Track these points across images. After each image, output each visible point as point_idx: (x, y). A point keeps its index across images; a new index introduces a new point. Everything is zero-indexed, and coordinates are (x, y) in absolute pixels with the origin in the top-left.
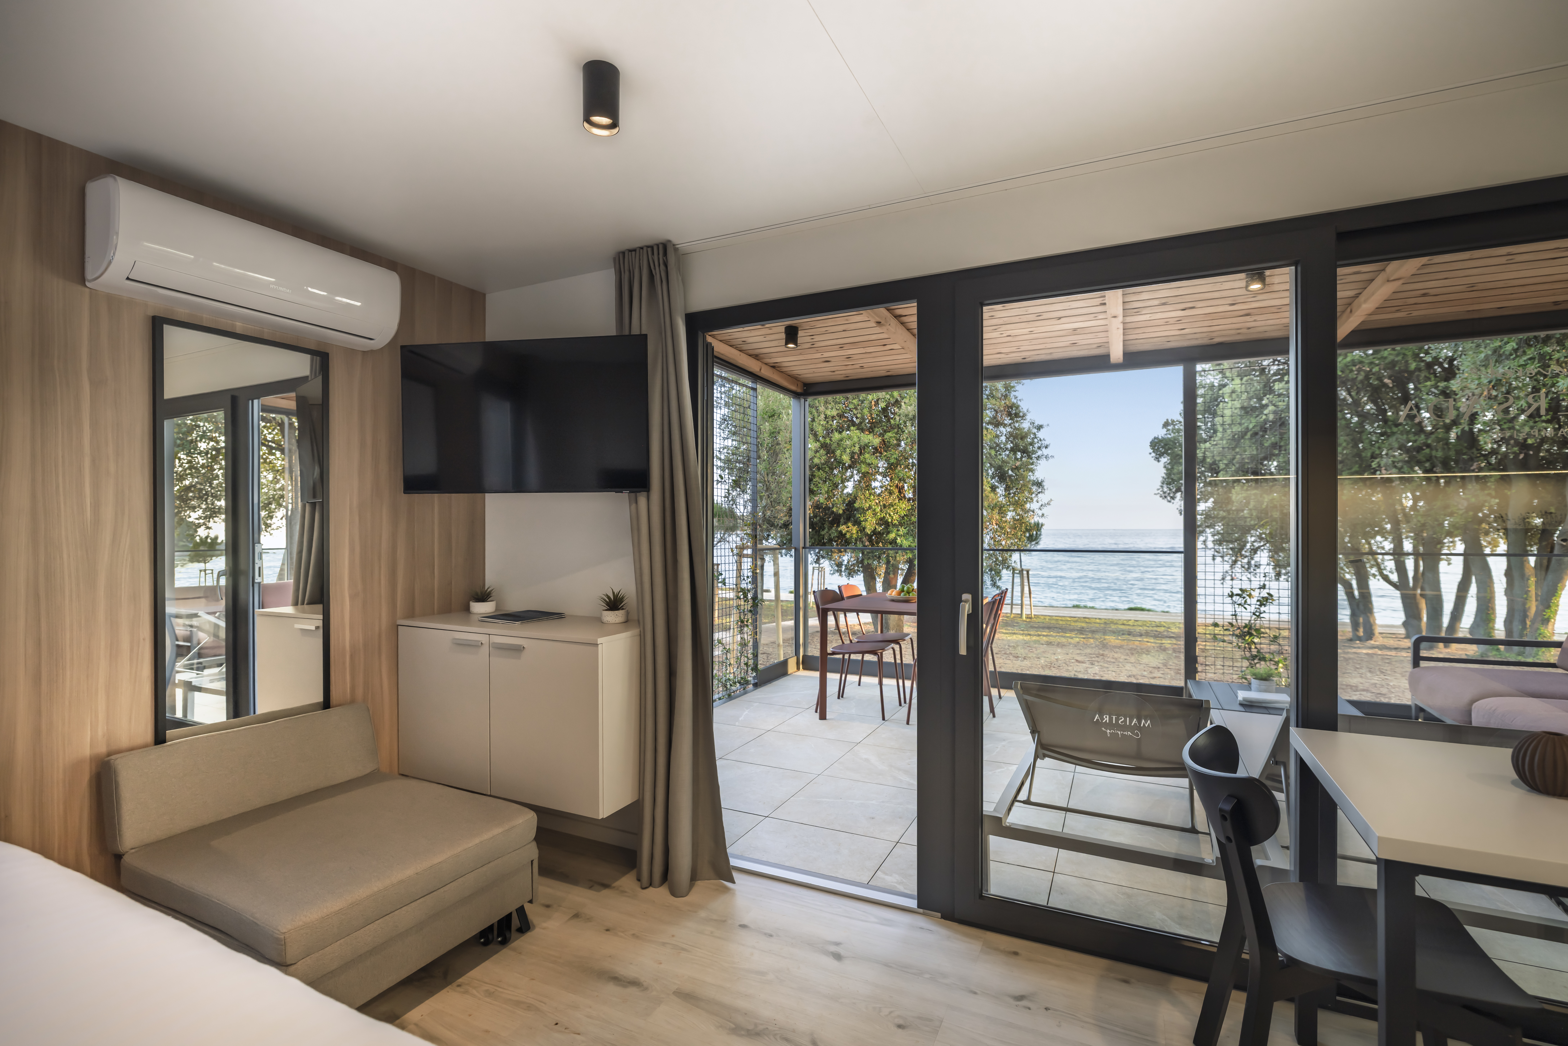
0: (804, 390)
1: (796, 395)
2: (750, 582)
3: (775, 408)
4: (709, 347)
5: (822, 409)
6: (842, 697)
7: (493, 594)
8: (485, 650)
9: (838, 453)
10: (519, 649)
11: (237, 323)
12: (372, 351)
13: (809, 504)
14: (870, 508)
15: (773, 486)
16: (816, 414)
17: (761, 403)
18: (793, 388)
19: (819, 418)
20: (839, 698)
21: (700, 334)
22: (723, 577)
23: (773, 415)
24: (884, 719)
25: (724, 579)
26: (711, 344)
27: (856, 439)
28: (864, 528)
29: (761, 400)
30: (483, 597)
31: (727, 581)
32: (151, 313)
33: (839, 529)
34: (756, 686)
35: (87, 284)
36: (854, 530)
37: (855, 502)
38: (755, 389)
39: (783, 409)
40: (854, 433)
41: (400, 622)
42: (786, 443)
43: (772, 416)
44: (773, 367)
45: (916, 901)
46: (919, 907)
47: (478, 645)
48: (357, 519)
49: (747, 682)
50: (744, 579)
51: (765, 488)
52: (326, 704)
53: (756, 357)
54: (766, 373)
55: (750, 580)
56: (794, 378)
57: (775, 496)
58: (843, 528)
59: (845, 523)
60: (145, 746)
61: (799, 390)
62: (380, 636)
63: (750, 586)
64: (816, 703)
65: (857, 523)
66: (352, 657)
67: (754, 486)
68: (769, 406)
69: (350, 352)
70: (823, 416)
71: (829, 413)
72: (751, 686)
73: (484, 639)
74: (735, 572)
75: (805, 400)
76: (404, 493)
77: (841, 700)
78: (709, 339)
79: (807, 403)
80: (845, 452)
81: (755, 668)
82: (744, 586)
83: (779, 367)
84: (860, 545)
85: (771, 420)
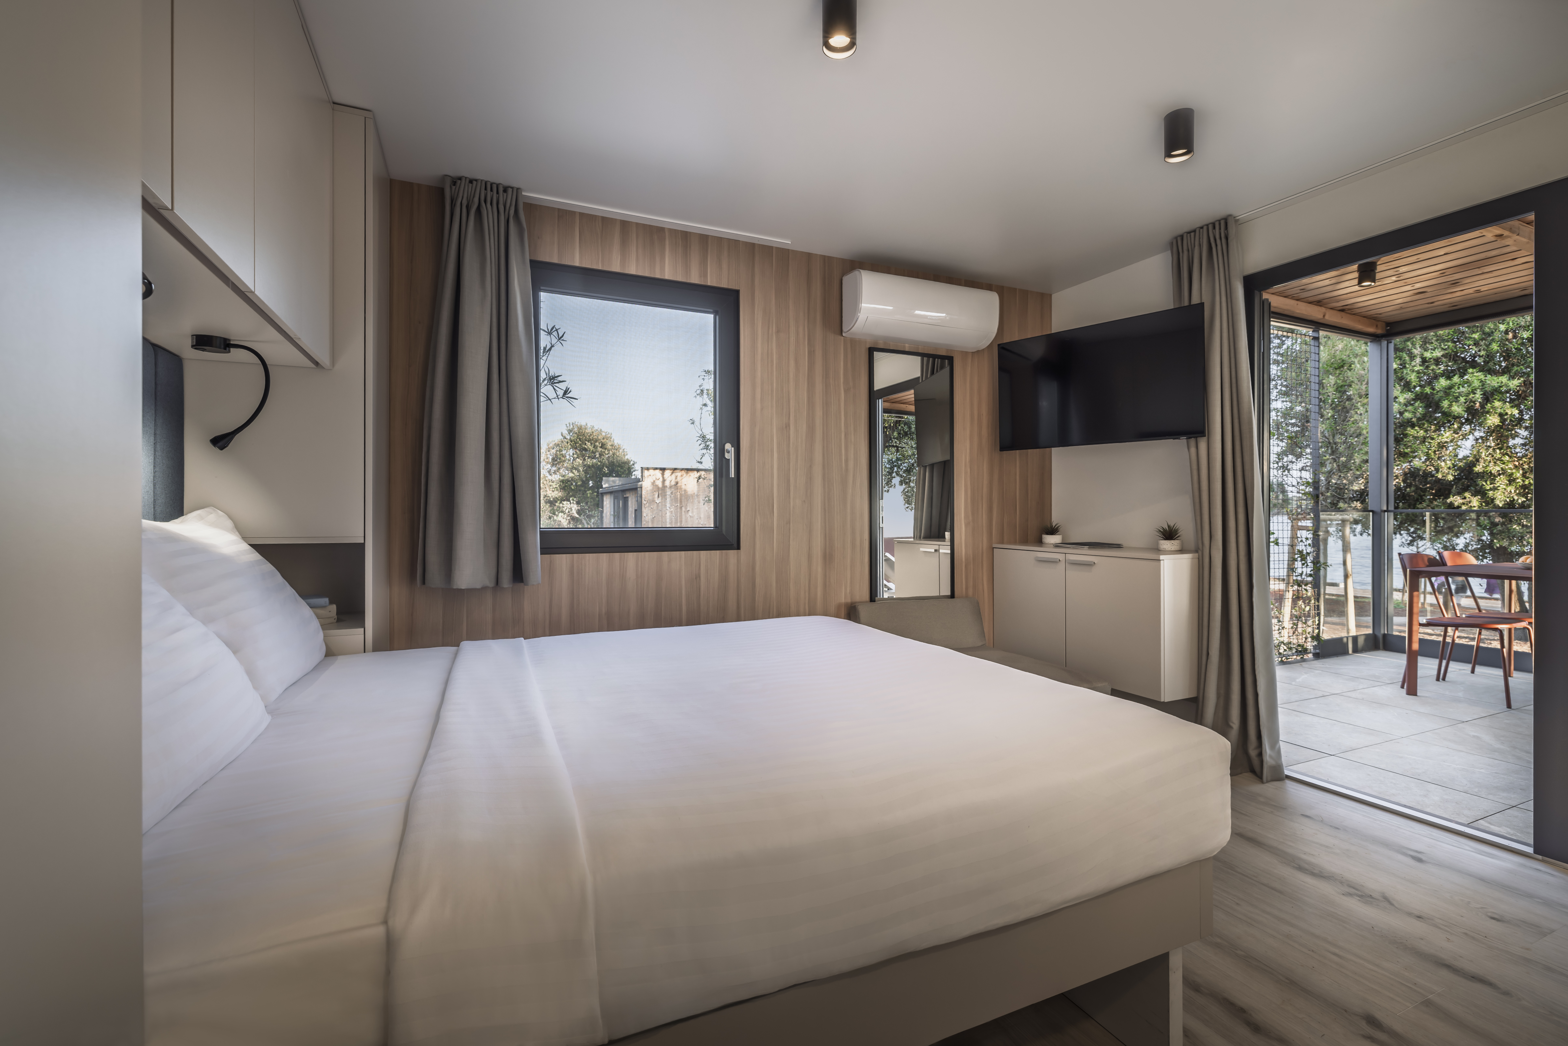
0: (1387, 330)
1: (1375, 338)
2: (1309, 545)
3: (1344, 357)
4: (1265, 304)
5: (1417, 351)
6: (1444, 679)
7: (1061, 530)
8: (1062, 565)
9: (1445, 404)
10: (1090, 565)
11: (906, 345)
12: (978, 351)
13: (1397, 470)
14: (1503, 472)
15: (1342, 448)
16: (1407, 358)
17: (1324, 355)
18: (1371, 330)
19: (1413, 363)
20: (1438, 679)
21: (1257, 293)
22: (1275, 536)
23: (1341, 366)
24: (1509, 706)
25: (1277, 539)
26: (1267, 300)
27: (1476, 384)
28: (1493, 500)
29: (1324, 351)
30: (1053, 531)
31: (1280, 541)
32: (868, 346)
33: (1449, 501)
34: (1317, 656)
35: (844, 334)
36: (1475, 502)
37: (1475, 466)
38: (1316, 339)
39: (1356, 357)
40: (1475, 377)
41: (994, 546)
42: (1360, 397)
43: (1339, 368)
44: (1342, 310)
45: (1532, 849)
46: (1535, 852)
47: (1055, 562)
48: (969, 470)
49: (1305, 651)
50: (1302, 541)
51: (1330, 451)
52: (952, 596)
53: (1319, 303)
54: (1332, 318)
55: (1310, 542)
56: (1372, 318)
57: (1343, 459)
58: (1456, 500)
59: (1459, 493)
60: (867, 602)
61: (1379, 331)
62: (982, 553)
63: (1309, 549)
64: (1401, 680)
65: (1481, 492)
66: (966, 566)
67: (1316, 450)
68: (1335, 356)
69: (965, 354)
70: (1418, 360)
71: (1428, 355)
72: (1310, 656)
73: (1061, 557)
74: (1289, 532)
75: (1389, 342)
76: (1000, 451)
77: (1441, 683)
78: (1265, 296)
79: (1392, 346)
80: (1457, 401)
81: (1317, 638)
82: (1301, 547)
83: (1349, 309)
84: (1484, 520)
85: (1338, 372)
